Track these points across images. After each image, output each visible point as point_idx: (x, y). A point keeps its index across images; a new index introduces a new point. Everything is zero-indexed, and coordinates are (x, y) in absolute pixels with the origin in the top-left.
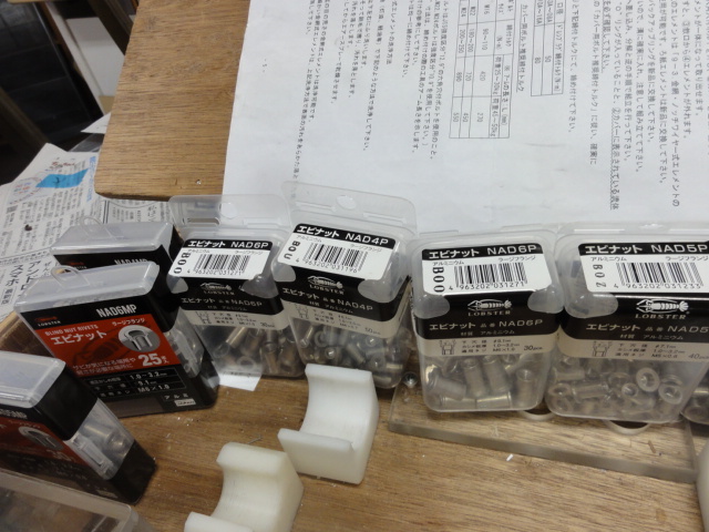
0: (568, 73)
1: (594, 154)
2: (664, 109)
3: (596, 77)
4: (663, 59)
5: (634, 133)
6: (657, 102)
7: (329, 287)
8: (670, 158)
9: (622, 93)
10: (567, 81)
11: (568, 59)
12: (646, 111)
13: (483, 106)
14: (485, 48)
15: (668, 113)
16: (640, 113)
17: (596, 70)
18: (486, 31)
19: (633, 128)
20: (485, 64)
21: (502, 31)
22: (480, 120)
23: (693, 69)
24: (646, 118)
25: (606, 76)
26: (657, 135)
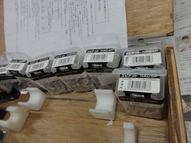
0: (60, 13)
1: (66, 32)
2: (78, 18)
3: (65, 13)
4: (77, 6)
5: (73, 25)
6: (77, 17)
7: (98, 67)
8: (80, 30)
9: (70, 16)
10: (60, 15)
11: (60, 10)
12: (75, 20)
13: (47, 24)
14: (46, 10)
15: (79, 19)
16: (74, 20)
17: (65, 11)
18: (46, 5)
19: (73, 24)
20: (46, 14)
21: (49, 5)
22: (47, 28)
23: (83, 7)
24: (75, 21)
25: (67, 12)
26: (77, 25)
